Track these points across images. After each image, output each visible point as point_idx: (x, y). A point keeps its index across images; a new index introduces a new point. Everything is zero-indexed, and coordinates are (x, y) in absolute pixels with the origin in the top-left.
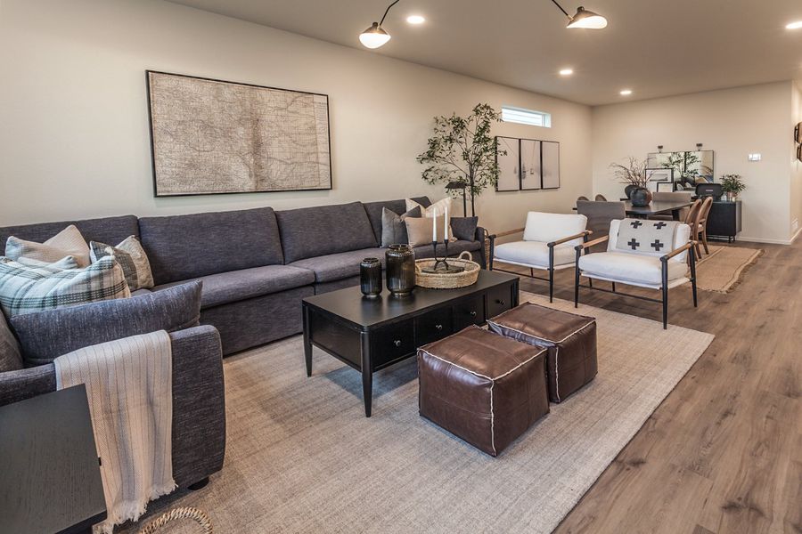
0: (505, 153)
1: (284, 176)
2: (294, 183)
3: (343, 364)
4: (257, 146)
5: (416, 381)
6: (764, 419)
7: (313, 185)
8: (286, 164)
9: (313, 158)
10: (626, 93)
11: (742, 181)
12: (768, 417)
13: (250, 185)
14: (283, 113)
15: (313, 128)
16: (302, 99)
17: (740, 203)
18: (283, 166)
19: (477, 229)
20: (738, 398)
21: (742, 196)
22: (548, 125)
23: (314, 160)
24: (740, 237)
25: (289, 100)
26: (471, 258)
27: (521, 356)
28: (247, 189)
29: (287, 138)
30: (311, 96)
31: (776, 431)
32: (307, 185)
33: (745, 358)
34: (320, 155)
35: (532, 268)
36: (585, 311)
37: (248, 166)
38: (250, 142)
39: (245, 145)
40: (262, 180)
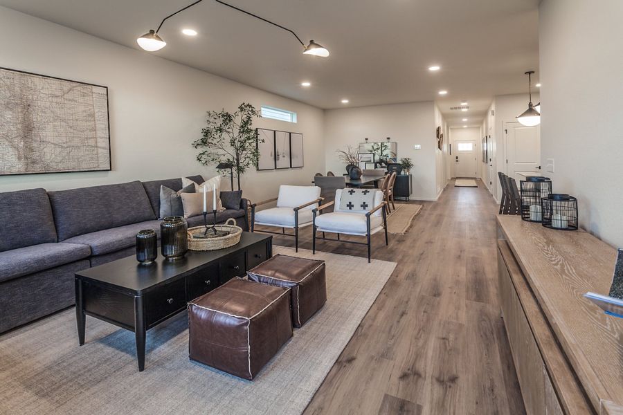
0: (263, 141)
1: (59, 159)
2: (71, 165)
3: (118, 328)
4: (28, 130)
5: (187, 331)
6: (422, 313)
7: (91, 166)
8: (62, 147)
9: (91, 142)
10: (345, 101)
11: (412, 162)
12: (424, 312)
13: (19, 167)
14: (59, 100)
15: (92, 115)
16: (80, 88)
17: (411, 175)
18: (59, 150)
19: (242, 200)
20: (409, 302)
21: (412, 171)
22: (295, 121)
23: (93, 144)
24: (412, 198)
25: (66, 89)
26: (235, 224)
27: (272, 296)
28: (14, 171)
29: (63, 123)
30: (90, 87)
31: (428, 320)
32: (84, 167)
33: (413, 276)
34: (99, 140)
35: (283, 228)
36: (319, 256)
37: (17, 149)
38: (19, 126)
39: (14, 129)
40: (33, 163)
